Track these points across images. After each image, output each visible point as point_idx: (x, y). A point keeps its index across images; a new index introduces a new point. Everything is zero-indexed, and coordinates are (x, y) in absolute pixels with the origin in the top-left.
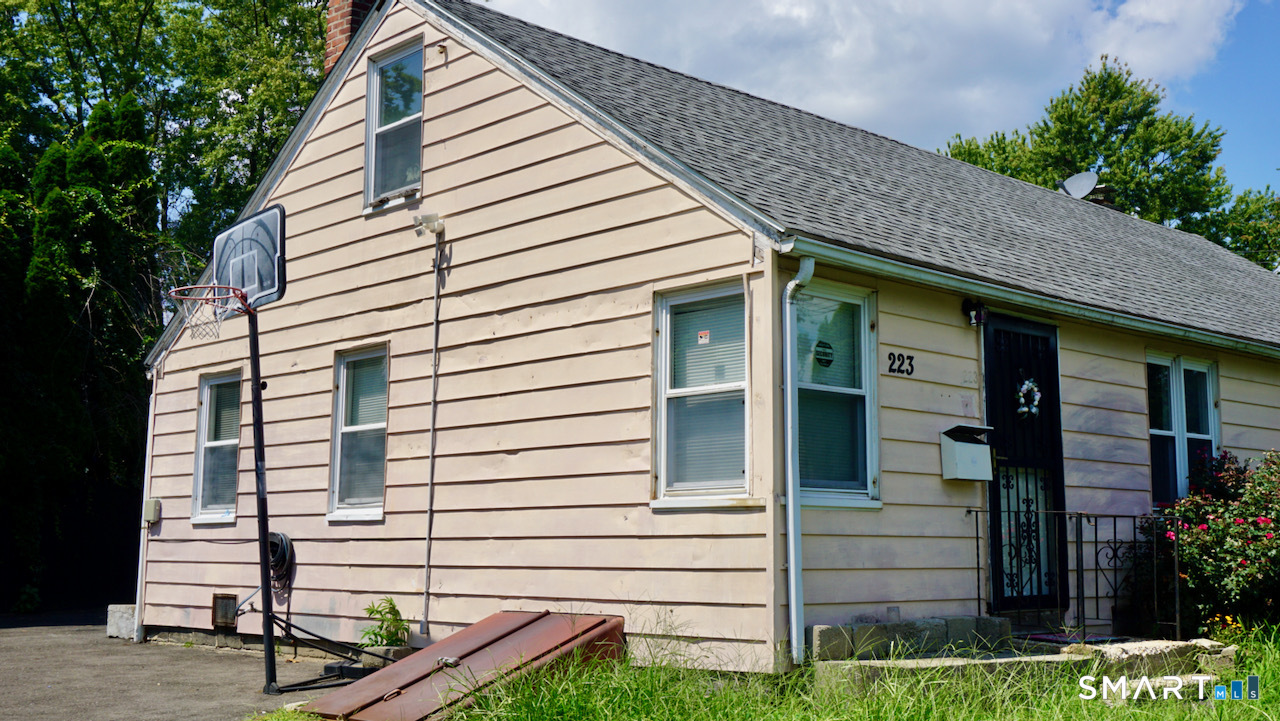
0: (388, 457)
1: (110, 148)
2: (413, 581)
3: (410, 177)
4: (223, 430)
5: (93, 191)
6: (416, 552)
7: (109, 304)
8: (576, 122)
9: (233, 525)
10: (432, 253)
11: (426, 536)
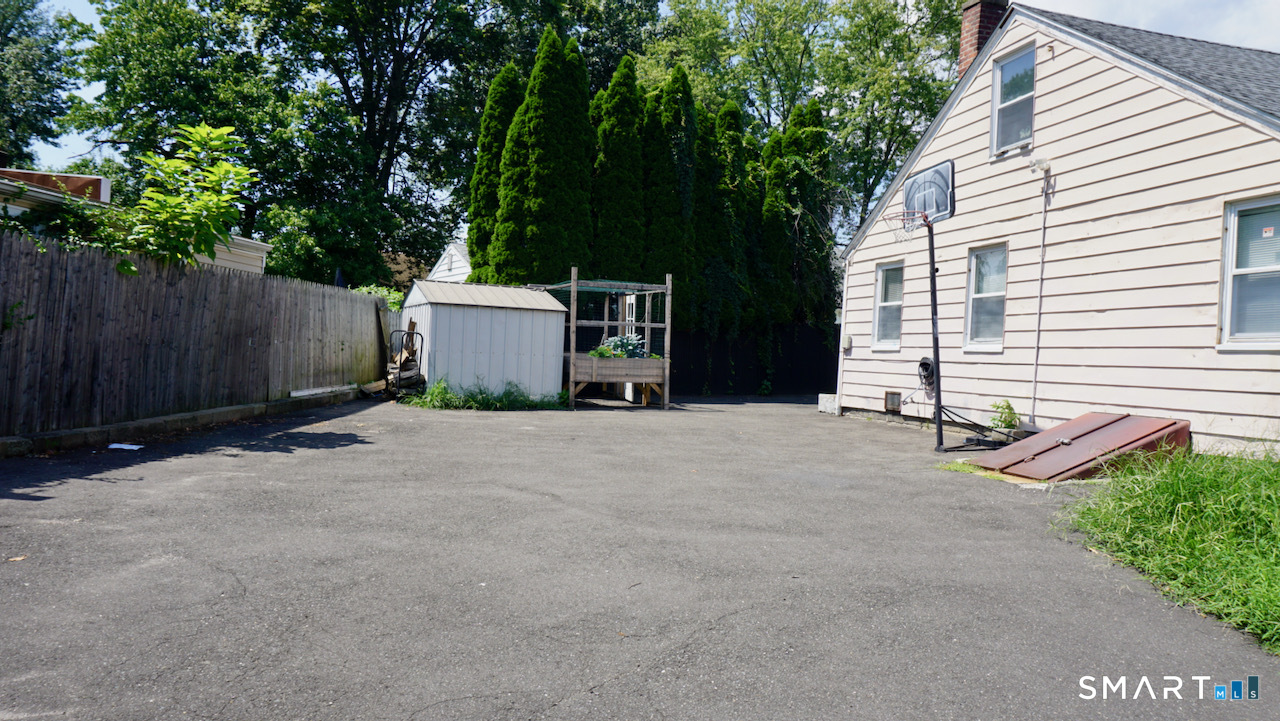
0: (1007, 313)
1: (803, 133)
2: (1026, 390)
3: (1022, 135)
4: (890, 296)
5: (798, 158)
6: (1028, 373)
7: (807, 223)
8: (1160, 87)
9: (899, 352)
10: (1042, 183)
11: (1034, 362)
